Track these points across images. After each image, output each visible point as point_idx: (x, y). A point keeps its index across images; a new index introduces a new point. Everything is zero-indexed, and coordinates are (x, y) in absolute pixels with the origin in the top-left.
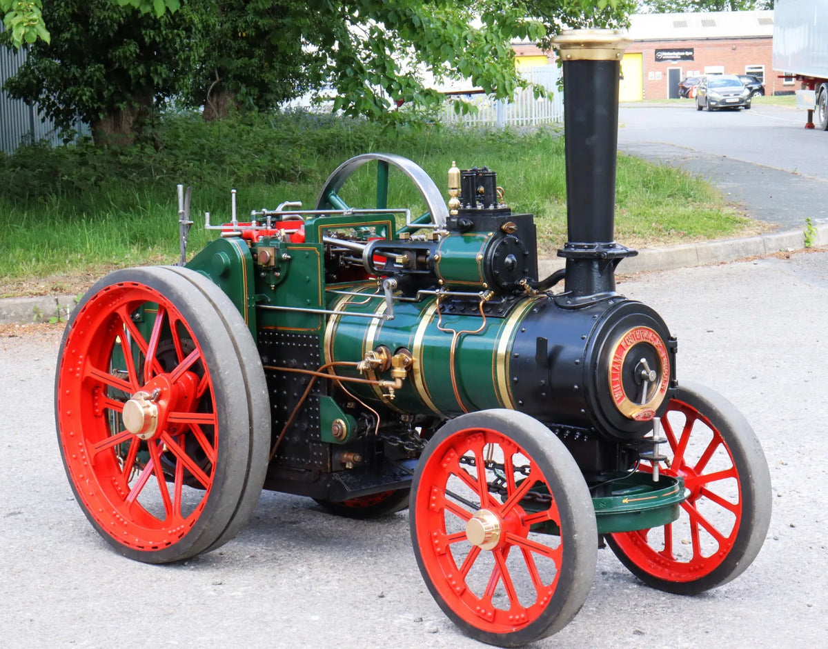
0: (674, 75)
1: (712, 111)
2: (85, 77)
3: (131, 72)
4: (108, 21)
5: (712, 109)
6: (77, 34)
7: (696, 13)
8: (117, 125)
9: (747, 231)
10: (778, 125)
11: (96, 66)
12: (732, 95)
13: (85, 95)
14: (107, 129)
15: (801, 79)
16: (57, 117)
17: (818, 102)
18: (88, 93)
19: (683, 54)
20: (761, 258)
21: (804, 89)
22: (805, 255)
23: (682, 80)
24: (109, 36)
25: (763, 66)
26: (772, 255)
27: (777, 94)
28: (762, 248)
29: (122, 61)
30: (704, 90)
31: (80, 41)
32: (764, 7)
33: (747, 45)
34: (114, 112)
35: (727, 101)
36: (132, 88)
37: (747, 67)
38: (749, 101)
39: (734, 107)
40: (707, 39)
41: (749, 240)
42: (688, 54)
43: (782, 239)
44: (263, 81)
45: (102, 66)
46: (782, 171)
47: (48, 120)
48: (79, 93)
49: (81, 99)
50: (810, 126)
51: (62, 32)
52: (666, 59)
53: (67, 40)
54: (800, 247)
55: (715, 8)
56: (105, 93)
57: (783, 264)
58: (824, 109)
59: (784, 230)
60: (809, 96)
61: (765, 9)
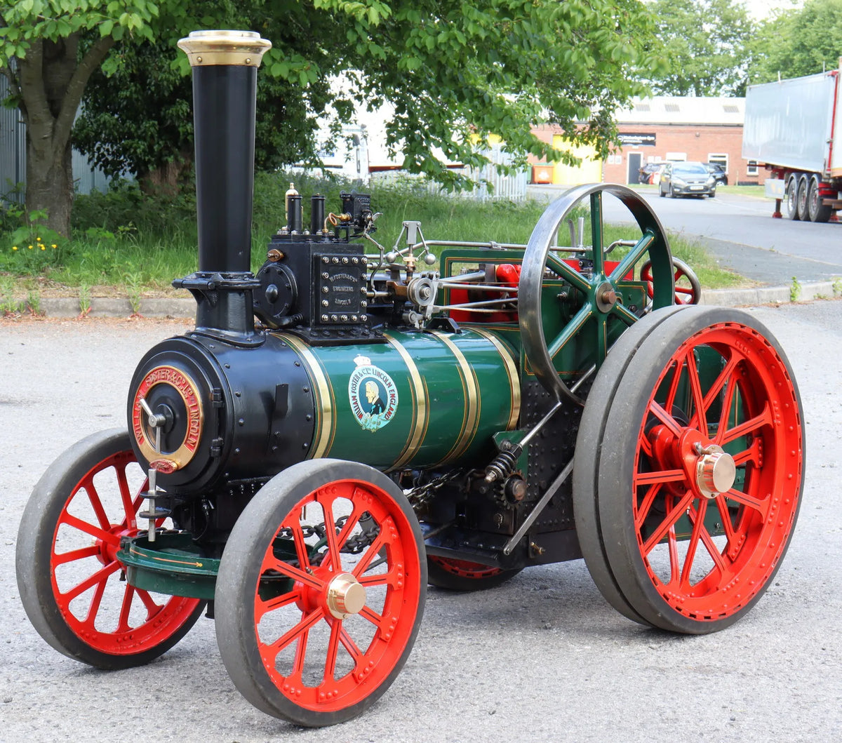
0: (635, 159)
1: (675, 197)
2: (139, 132)
3: (181, 129)
4: (165, 83)
5: (675, 196)
6: (136, 92)
7: (659, 97)
8: (164, 176)
9: (742, 285)
10: (744, 213)
11: (151, 122)
12: (696, 182)
13: (139, 147)
14: (154, 180)
15: (770, 168)
16: (105, 167)
17: (787, 191)
18: (142, 147)
19: (644, 138)
20: (755, 306)
21: (773, 178)
22: (791, 306)
23: (642, 165)
24: (164, 95)
25: (727, 155)
26: (764, 305)
27: (741, 184)
28: (756, 298)
29: (174, 118)
30: (668, 176)
31: (137, 100)
32: (729, 94)
33: (711, 132)
34: (162, 165)
35: (692, 188)
36: (179, 144)
37: (710, 155)
38: (713, 189)
39: (698, 195)
40: (671, 124)
41: (747, 291)
42: (650, 138)
43: (772, 293)
44: (271, 143)
45: (156, 122)
46: (760, 249)
47: (97, 169)
48: (134, 145)
49: (135, 152)
50: (778, 215)
51: (121, 90)
52: (626, 143)
53: (126, 98)
54: (787, 300)
55: (679, 92)
56: (156, 147)
57: (775, 311)
58: (792, 198)
59: (773, 286)
60: (778, 186)
61: (731, 96)
